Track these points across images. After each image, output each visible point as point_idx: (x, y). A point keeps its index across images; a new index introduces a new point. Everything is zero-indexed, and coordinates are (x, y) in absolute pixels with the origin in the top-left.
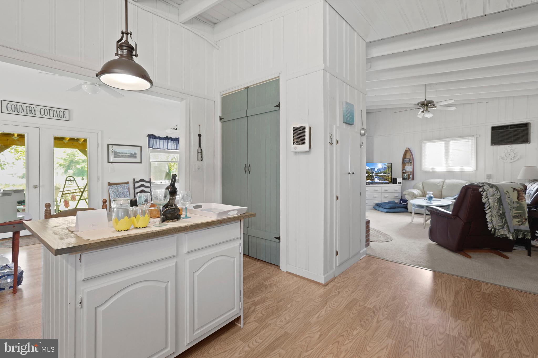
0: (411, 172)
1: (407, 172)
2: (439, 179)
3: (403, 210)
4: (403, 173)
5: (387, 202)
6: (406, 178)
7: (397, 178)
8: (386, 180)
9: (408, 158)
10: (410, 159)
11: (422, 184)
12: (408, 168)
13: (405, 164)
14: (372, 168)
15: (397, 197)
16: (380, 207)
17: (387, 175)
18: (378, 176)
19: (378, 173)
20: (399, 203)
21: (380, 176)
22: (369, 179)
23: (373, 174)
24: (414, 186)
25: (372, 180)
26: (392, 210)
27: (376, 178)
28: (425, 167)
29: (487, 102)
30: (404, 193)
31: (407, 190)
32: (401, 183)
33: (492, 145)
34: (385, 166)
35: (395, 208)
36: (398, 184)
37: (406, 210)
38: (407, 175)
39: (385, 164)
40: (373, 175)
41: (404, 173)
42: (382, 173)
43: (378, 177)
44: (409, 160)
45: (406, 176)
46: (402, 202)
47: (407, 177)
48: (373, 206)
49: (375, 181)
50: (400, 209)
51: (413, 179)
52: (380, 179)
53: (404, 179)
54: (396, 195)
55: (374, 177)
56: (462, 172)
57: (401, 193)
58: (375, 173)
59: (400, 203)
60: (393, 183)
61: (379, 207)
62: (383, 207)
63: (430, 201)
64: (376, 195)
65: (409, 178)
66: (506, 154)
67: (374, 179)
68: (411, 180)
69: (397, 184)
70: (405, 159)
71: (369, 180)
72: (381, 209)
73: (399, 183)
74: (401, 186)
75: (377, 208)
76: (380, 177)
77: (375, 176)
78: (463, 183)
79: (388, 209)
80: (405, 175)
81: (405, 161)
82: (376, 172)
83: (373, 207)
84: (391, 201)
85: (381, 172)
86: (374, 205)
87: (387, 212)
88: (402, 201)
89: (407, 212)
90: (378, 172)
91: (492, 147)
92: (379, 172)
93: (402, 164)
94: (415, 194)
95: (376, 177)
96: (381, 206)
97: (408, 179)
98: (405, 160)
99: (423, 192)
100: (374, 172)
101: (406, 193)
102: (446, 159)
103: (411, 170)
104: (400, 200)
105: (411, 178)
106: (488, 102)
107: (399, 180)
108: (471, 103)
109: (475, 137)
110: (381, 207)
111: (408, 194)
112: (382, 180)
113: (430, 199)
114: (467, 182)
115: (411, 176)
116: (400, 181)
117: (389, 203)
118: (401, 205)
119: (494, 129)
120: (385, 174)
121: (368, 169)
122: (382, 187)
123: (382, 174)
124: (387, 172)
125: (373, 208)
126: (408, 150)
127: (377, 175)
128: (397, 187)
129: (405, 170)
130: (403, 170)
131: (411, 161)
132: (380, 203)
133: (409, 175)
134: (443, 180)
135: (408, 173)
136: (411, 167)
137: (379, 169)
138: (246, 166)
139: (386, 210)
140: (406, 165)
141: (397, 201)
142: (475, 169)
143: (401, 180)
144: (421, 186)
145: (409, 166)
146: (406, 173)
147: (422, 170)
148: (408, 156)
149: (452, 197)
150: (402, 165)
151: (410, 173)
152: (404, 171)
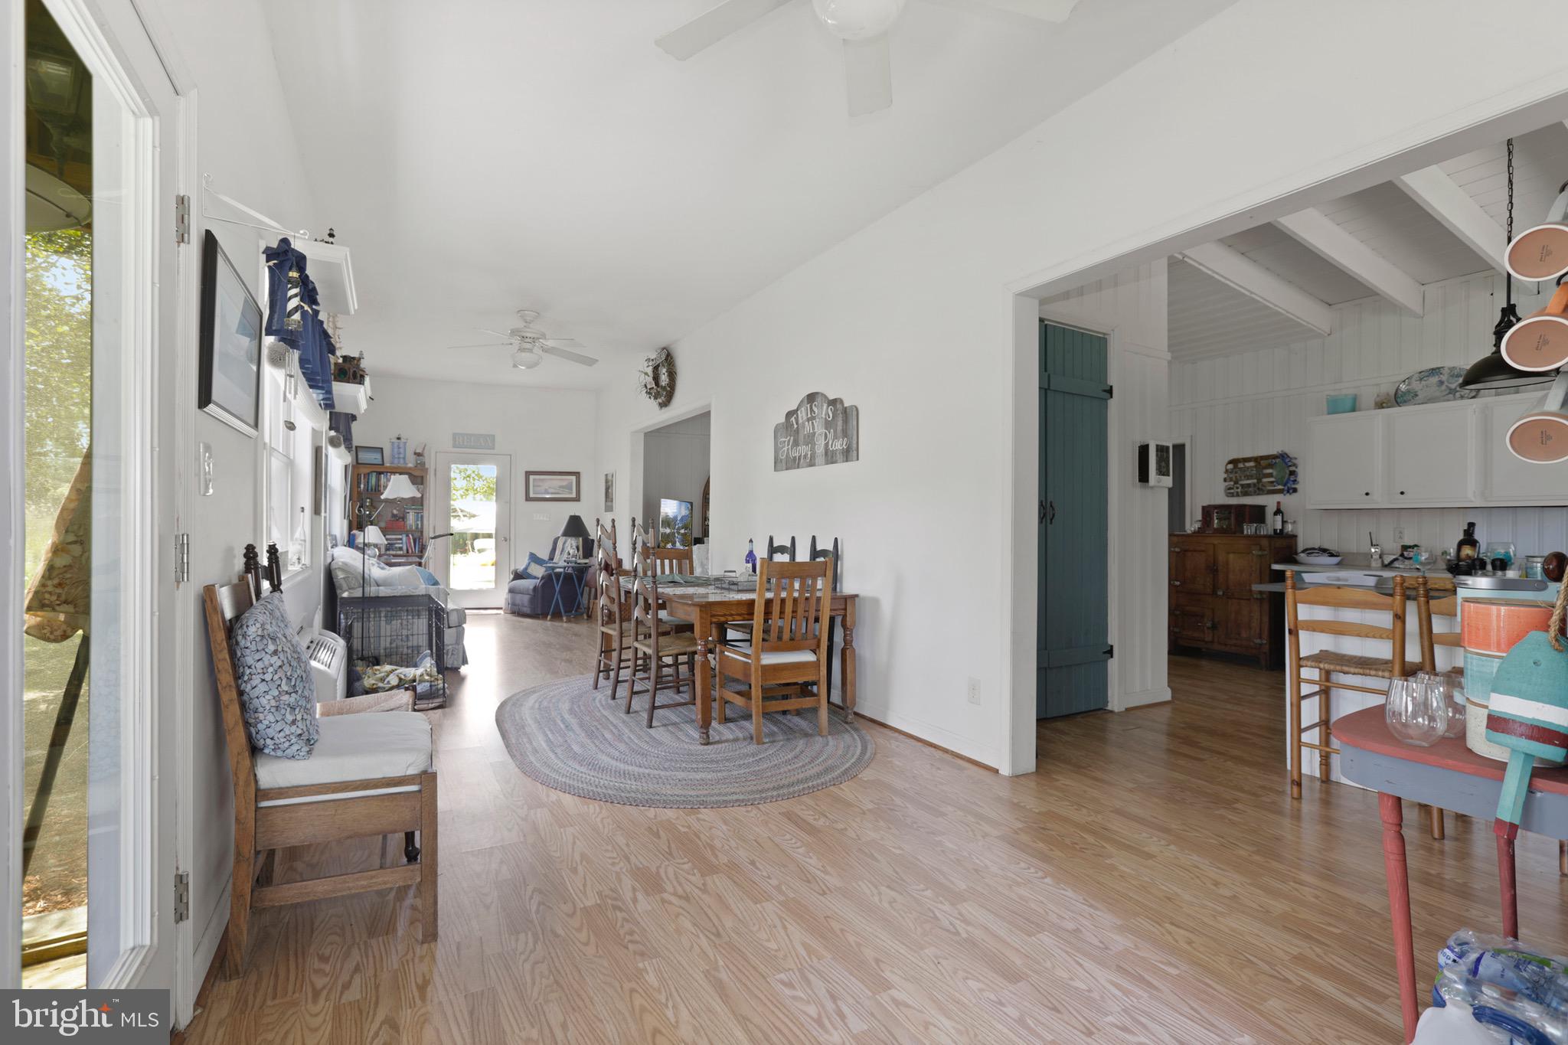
138: (1051, 520)
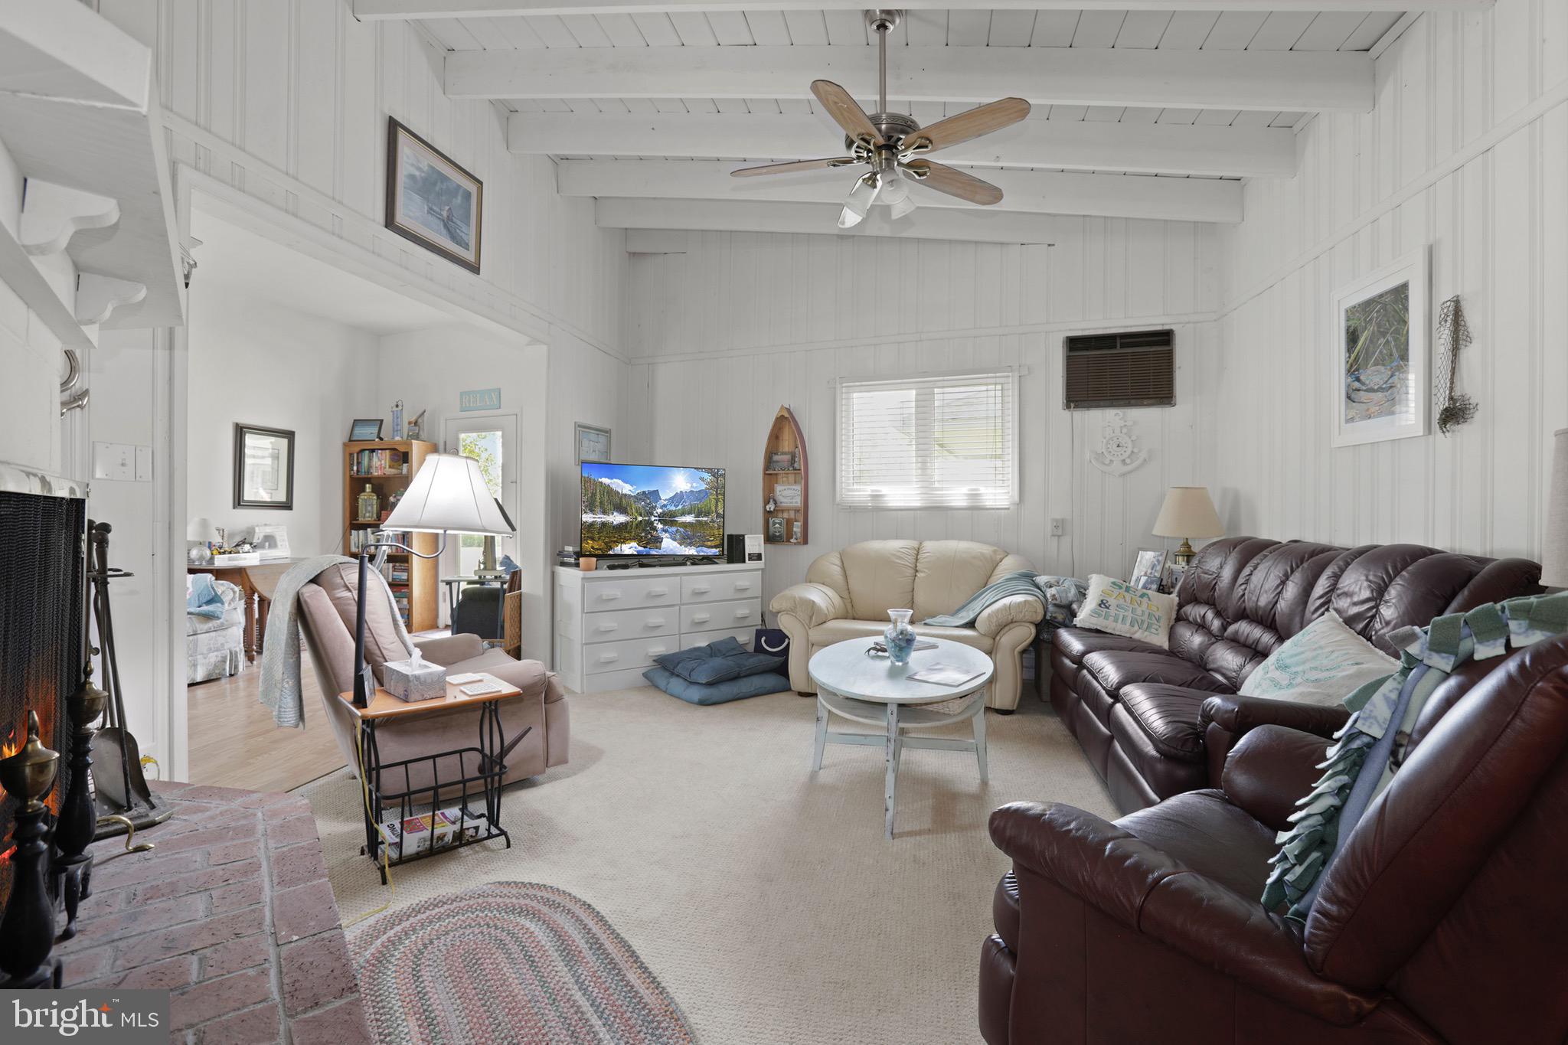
0: (797, 511)
1: (783, 511)
2: (897, 538)
3: (771, 680)
4: (768, 514)
5: (703, 644)
6: (780, 536)
7: (743, 536)
8: (709, 543)
9: (786, 449)
10: (793, 457)
11: (838, 562)
12: (785, 493)
13: (776, 474)
14: (646, 489)
15: (745, 618)
16: (673, 674)
17: (713, 521)
18: (673, 523)
19: (673, 514)
20: (751, 648)
21: (685, 525)
22: (633, 539)
23: (652, 514)
24: (812, 567)
25: (647, 543)
26: (726, 690)
27: (664, 535)
28: (849, 490)
29: (1049, 245)
30: (775, 605)
31: (788, 592)
32: (759, 557)
33: (1068, 407)
34: (704, 487)
35: (735, 678)
36: (749, 564)
37: (783, 679)
38: (784, 523)
39: (702, 479)
40: (653, 518)
41: (770, 512)
42: (689, 513)
43: (674, 529)
44: (788, 457)
45: (777, 525)
46: (765, 641)
47: (784, 530)
48: (644, 670)
49: (664, 545)
50: (757, 682)
51: (805, 541)
52: (685, 540)
53: (770, 539)
54: (742, 611)
55: (655, 529)
56: (975, 509)
57: (760, 600)
58: (660, 511)
59: (759, 649)
60: (730, 561)
61: (667, 674)
62: (685, 674)
63: (901, 661)
64: (655, 618)
65: (790, 535)
66: (1108, 443)
67: (658, 541)
68: (799, 543)
69: (744, 562)
70: (776, 454)
71: (634, 544)
72: (676, 685)
73: (752, 557)
74: (760, 572)
75: (661, 679)
76: (682, 530)
77: (660, 526)
78: (982, 554)
79: (710, 684)
80: (774, 524)
81: (777, 462)
82: (665, 506)
83: (645, 675)
84: (721, 642)
85: (687, 507)
86: (649, 663)
87: (703, 703)
88: (763, 639)
89: (787, 689)
90: (673, 508)
91: (1067, 413)
92: (680, 507)
93: (765, 474)
94: (819, 609)
95: (666, 531)
96: (678, 670)
97: (788, 541)
98: (776, 458)
99: (846, 595)
100: (654, 508)
101: (785, 605)
102: (920, 459)
103: (798, 502)
104: (759, 634)
105: (799, 535)
106: (1054, 245)
107: (754, 543)
108: (1002, 244)
109: (1016, 375)
110: (678, 676)
111: (792, 611)
112: (690, 544)
113: (901, 649)
114: (995, 548)
115: (797, 528)
116: (756, 551)
117: (713, 650)
118: (762, 657)
119: (1075, 344)
120: (705, 516)
121: (629, 493)
122: (684, 578)
123: (689, 519)
124: (713, 509)
125: (643, 681)
126: (786, 415)
127: (668, 519)
128: (743, 576)
129: (775, 502)
130: (766, 502)
131: (796, 465)
132: (674, 654)
133: (789, 523)
134: (915, 544)
135: (786, 515)
136: (798, 487)
137: (678, 498)
139: (696, 693)
140: (780, 480)
141: (745, 637)
142: (1016, 498)
143: (759, 545)
144: (836, 570)
145: (789, 483)
146: (780, 515)
147: (838, 499)
148: (786, 445)
149: (954, 613)
150: (764, 479)
151: (792, 515)
152: (771, 507)
